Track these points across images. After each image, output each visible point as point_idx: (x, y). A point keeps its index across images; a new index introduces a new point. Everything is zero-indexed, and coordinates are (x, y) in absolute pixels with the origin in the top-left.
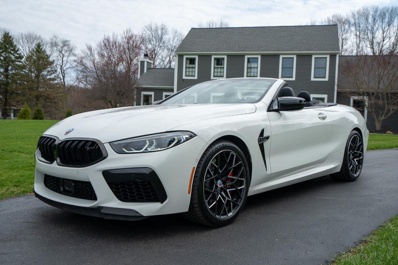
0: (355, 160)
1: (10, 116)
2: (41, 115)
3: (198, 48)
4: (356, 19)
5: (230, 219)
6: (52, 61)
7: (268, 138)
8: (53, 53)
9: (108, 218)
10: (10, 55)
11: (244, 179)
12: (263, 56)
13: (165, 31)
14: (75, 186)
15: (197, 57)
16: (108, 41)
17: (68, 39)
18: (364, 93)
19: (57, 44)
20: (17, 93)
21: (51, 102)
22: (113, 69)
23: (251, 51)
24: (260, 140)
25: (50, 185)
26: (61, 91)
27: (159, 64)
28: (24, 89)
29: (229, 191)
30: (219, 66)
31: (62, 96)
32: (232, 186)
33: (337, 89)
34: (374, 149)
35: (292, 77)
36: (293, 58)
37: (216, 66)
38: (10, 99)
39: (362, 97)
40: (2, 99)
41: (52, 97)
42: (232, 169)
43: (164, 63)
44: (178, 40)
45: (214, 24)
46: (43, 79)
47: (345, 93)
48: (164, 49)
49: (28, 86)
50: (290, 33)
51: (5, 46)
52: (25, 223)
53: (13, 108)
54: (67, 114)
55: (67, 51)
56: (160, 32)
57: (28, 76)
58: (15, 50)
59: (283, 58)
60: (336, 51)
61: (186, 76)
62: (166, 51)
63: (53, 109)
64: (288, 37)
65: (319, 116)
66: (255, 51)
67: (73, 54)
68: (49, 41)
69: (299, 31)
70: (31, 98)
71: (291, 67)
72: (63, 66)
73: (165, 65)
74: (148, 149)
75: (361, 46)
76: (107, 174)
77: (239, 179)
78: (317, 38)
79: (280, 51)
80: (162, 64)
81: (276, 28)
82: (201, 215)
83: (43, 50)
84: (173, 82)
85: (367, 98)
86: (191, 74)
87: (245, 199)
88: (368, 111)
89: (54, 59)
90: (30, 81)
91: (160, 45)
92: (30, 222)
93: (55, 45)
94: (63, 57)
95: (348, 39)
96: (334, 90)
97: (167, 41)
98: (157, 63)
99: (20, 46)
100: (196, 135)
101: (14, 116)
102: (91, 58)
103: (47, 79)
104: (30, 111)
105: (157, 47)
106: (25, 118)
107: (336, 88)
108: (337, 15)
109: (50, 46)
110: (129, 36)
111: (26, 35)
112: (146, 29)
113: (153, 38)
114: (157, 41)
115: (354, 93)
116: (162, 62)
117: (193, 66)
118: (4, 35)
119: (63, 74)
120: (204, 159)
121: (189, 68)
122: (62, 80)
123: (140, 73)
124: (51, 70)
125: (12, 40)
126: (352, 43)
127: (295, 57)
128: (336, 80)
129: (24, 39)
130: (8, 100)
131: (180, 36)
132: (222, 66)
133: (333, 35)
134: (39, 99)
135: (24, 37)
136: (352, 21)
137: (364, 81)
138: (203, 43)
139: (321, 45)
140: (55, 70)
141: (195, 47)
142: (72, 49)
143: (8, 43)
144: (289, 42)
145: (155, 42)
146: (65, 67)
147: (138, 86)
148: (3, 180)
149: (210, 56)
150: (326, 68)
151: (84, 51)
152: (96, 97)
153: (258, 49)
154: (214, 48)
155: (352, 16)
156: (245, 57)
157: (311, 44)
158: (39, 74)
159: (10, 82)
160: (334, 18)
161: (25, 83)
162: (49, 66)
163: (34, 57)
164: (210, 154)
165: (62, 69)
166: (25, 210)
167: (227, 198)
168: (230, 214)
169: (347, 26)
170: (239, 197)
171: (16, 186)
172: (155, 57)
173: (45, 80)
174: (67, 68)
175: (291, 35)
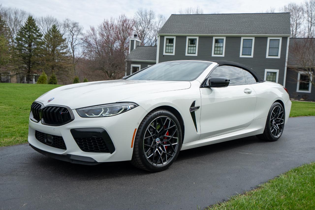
0: (277, 125)
1: (32, 81)
2: (55, 81)
3: (176, 30)
4: (309, 7)
5: (164, 166)
6: (64, 39)
7: (198, 108)
8: (66, 32)
9: (73, 162)
10: (33, 33)
11: (177, 138)
12: (227, 37)
13: (153, 16)
14: (54, 139)
15: (175, 38)
16: (107, 24)
17: (77, 22)
18: (309, 69)
19: (69, 25)
20: (38, 63)
21: (63, 71)
22: (110, 46)
23: (218, 34)
24: (191, 109)
25: (39, 137)
26: (71, 62)
27: (147, 42)
28: (43, 60)
29: (165, 146)
30: (192, 45)
31: (71, 66)
32: (168, 143)
33: (288, 65)
34: (308, 115)
35: (251, 55)
36: (252, 39)
37: (190, 45)
38: (33, 67)
39: (307, 72)
40: (26, 67)
41: (64, 67)
42: (168, 130)
43: (151, 41)
44: (162, 23)
45: (192, 11)
46: (57, 52)
47: (293, 69)
48: (151, 30)
49: (46, 58)
50: (251, 19)
51: (29, 27)
52: (20, 163)
53: (35, 75)
54: (75, 80)
55: (76, 31)
56: (148, 17)
57: (46, 50)
58: (37, 30)
59: (244, 39)
60: (287, 34)
61: (166, 52)
62: (153, 31)
63: (65, 76)
64: (249, 22)
65: (245, 91)
66: (221, 33)
67: (81, 33)
68: (62, 22)
69: (258, 17)
70: (48, 68)
71: (250, 47)
72: (73, 42)
73: (152, 43)
74: (103, 114)
75: (312, 29)
76: (73, 131)
77: (173, 137)
78: (273, 23)
79: (242, 33)
80: (149, 42)
81: (240, 15)
82: (141, 163)
83: (57, 30)
84: (156, 57)
85: (311, 73)
86: (169, 51)
87: (177, 152)
88: (312, 84)
89: (66, 37)
90: (47, 54)
91: (149, 27)
92: (24, 163)
93: (67, 26)
94: (73, 35)
95: (301, 24)
96: (285, 66)
97: (154, 24)
98: (145, 41)
99: (41, 27)
100: (138, 105)
101: (35, 81)
102: (94, 37)
103: (60, 53)
104: (47, 77)
105: (146, 29)
106: (42, 83)
107: (286, 64)
108: (293, 4)
109: (64, 27)
110: (123, 20)
111: (45, 18)
112: (137, 14)
113: (143, 22)
114: (146, 24)
115: (301, 69)
116: (149, 41)
117: (172, 45)
118: (28, 18)
119: (73, 49)
120: (145, 123)
121: (169, 46)
122: (72, 54)
123: (131, 50)
124: (63, 46)
125: (34, 22)
126: (305, 27)
127: (254, 39)
128: (287, 59)
129: (44, 21)
130: (31, 69)
131: (164, 20)
132: (195, 45)
133: (286, 21)
134: (54, 68)
135: (44, 19)
136: (305, 9)
137: (310, 59)
138: (181, 26)
139: (276, 29)
140: (66, 45)
141: (174, 30)
142: (80, 29)
143: (31, 25)
144: (249, 26)
145: (144, 24)
146: (75, 43)
147: (129, 60)
148: (14, 131)
149: (185, 37)
150: (278, 48)
151: (88, 31)
152: (96, 68)
153: (224, 31)
154: (189, 31)
155: (306, 5)
156: (213, 38)
157: (267, 28)
158: (54, 49)
159: (33, 54)
160: (290, 6)
161: (44, 55)
162: (62, 43)
163: (51, 36)
164: (149, 119)
165: (72, 45)
166: (23, 154)
167: (163, 152)
168: (165, 163)
169: (301, 13)
170: (173, 151)
171: (22, 136)
172: (144, 36)
173: (59, 54)
174: (76, 45)
175: (251, 21)
